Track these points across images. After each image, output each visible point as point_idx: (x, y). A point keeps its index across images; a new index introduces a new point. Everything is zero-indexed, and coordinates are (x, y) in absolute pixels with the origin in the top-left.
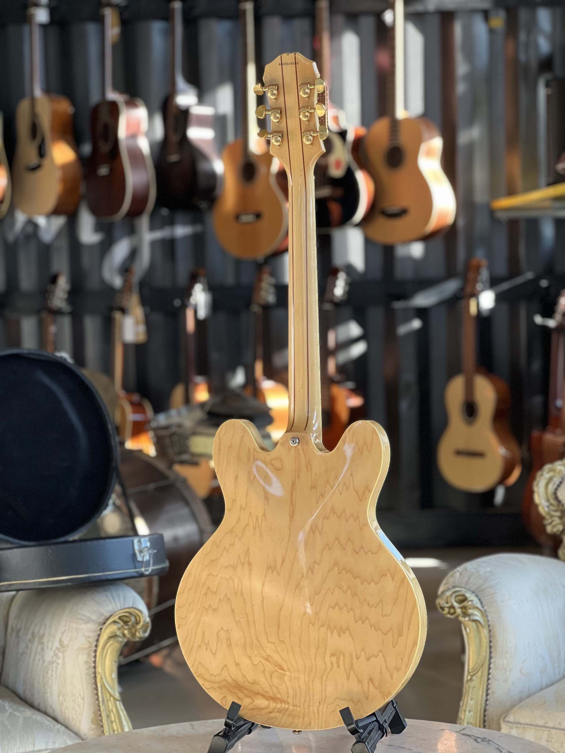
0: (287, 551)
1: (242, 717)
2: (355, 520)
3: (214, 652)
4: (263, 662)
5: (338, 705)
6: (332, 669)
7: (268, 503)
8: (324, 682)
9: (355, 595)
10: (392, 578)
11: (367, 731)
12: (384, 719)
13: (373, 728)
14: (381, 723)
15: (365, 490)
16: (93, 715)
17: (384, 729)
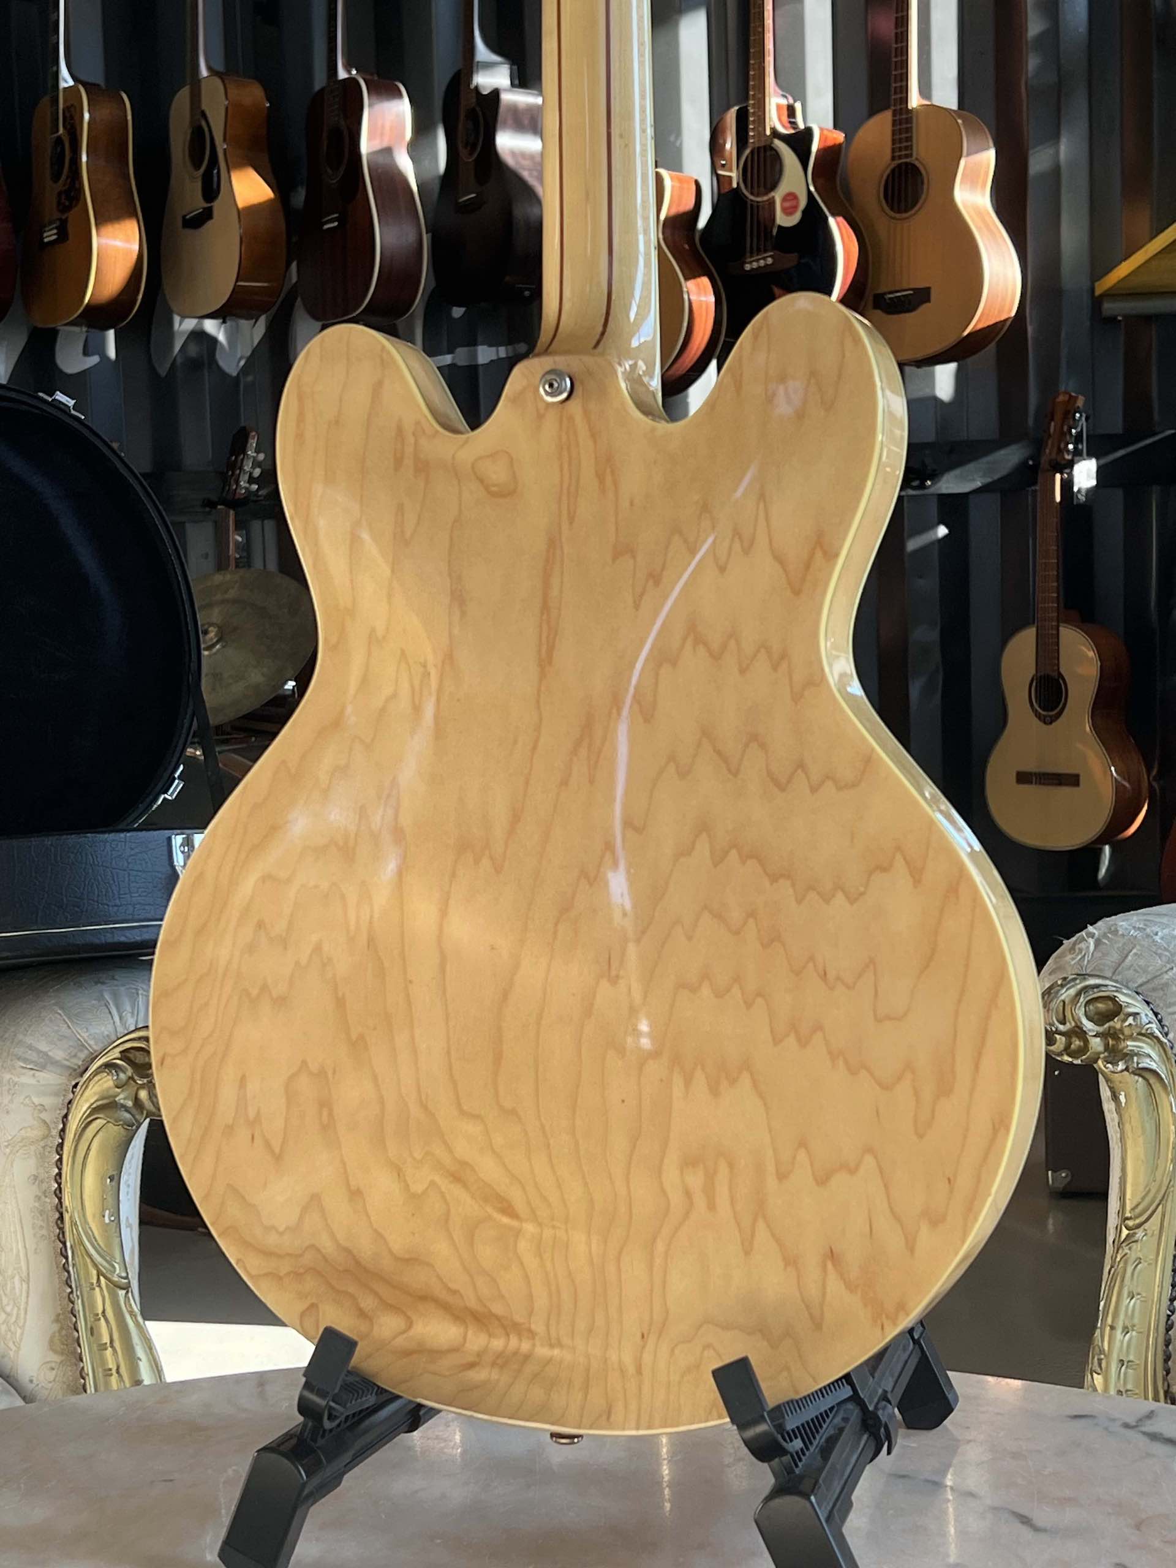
0: (527, 783)
1: (371, 1379)
2: (775, 668)
3: (277, 1150)
4: (443, 1189)
5: (708, 1346)
6: (687, 1215)
7: (463, 614)
8: (658, 1261)
9: (772, 939)
10: (912, 876)
11: (819, 1440)
12: (880, 1391)
13: (841, 1430)
14: (871, 1408)
15: (812, 556)
16: (56, 1327)
17: (882, 1430)
